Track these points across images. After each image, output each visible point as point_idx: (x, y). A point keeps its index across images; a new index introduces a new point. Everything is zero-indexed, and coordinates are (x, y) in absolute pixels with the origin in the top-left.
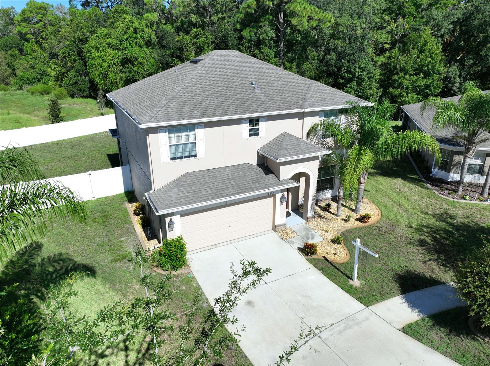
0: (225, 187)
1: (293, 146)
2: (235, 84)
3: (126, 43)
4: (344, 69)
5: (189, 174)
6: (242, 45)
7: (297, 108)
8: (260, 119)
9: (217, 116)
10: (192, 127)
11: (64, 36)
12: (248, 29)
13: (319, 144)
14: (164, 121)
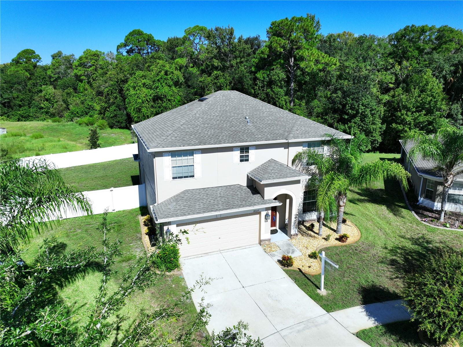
0: (216, 203)
1: (277, 171)
2: (231, 119)
3: (158, 83)
4: (349, 106)
5: (187, 191)
6: (256, 85)
7: (282, 139)
8: (250, 148)
9: (212, 144)
10: (191, 153)
11: (110, 77)
12: (261, 71)
13: (304, 170)
14: (167, 147)
